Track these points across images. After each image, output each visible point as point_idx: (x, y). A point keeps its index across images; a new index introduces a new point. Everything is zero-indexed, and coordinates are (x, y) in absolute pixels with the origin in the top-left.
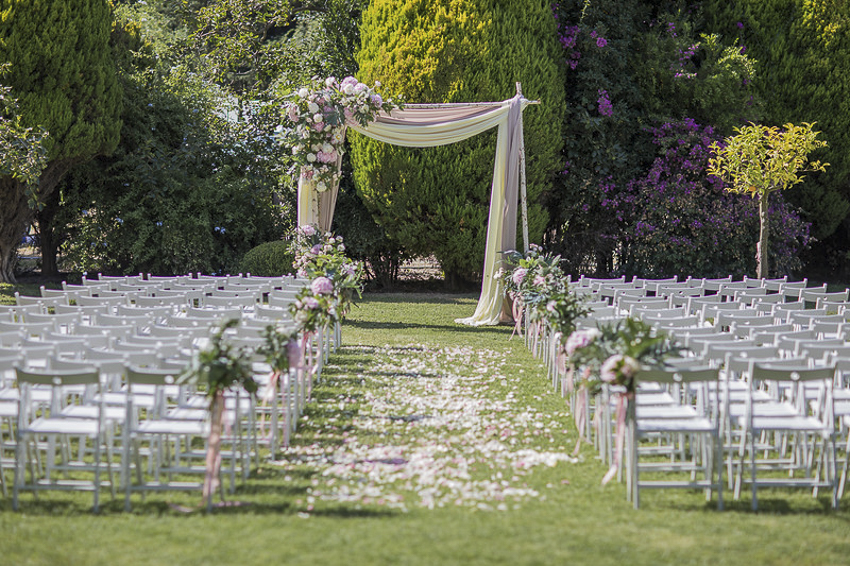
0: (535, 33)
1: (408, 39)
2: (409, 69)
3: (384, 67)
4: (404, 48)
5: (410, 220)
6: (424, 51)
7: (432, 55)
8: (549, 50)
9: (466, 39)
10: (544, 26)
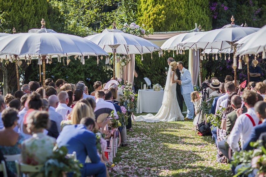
0: (201, 6)
1: (155, 9)
2: (155, 20)
3: (146, 19)
4: (154, 12)
5: (156, 75)
6: (160, 13)
7: (163, 14)
8: (206, 12)
9: (176, 8)
10: (204, 3)
